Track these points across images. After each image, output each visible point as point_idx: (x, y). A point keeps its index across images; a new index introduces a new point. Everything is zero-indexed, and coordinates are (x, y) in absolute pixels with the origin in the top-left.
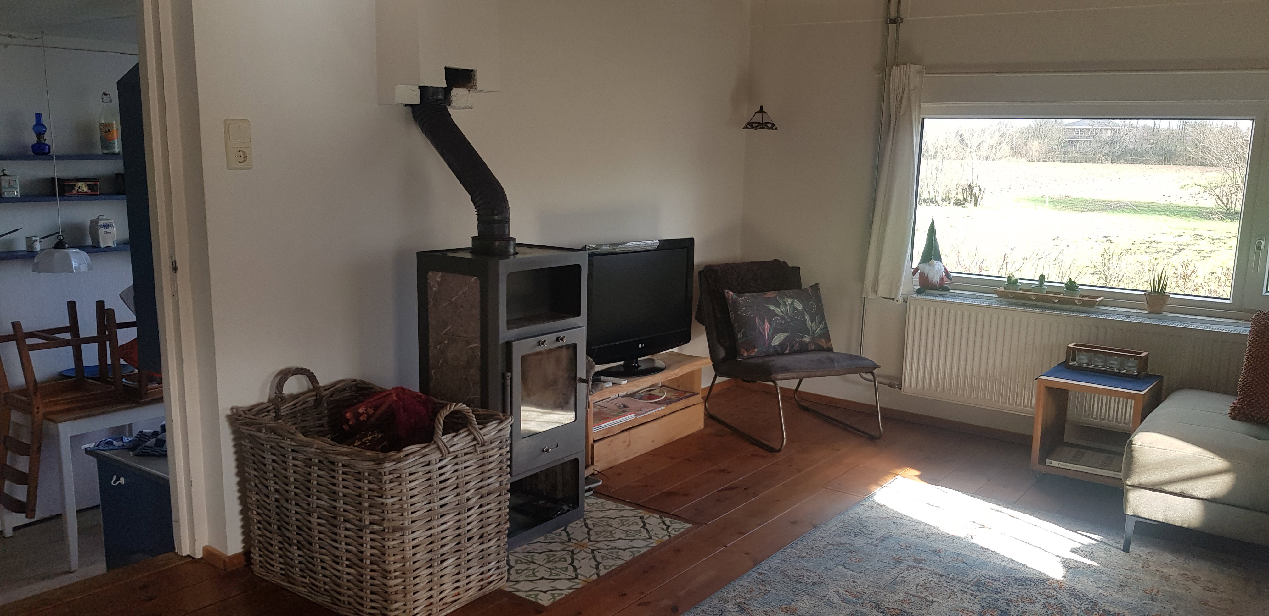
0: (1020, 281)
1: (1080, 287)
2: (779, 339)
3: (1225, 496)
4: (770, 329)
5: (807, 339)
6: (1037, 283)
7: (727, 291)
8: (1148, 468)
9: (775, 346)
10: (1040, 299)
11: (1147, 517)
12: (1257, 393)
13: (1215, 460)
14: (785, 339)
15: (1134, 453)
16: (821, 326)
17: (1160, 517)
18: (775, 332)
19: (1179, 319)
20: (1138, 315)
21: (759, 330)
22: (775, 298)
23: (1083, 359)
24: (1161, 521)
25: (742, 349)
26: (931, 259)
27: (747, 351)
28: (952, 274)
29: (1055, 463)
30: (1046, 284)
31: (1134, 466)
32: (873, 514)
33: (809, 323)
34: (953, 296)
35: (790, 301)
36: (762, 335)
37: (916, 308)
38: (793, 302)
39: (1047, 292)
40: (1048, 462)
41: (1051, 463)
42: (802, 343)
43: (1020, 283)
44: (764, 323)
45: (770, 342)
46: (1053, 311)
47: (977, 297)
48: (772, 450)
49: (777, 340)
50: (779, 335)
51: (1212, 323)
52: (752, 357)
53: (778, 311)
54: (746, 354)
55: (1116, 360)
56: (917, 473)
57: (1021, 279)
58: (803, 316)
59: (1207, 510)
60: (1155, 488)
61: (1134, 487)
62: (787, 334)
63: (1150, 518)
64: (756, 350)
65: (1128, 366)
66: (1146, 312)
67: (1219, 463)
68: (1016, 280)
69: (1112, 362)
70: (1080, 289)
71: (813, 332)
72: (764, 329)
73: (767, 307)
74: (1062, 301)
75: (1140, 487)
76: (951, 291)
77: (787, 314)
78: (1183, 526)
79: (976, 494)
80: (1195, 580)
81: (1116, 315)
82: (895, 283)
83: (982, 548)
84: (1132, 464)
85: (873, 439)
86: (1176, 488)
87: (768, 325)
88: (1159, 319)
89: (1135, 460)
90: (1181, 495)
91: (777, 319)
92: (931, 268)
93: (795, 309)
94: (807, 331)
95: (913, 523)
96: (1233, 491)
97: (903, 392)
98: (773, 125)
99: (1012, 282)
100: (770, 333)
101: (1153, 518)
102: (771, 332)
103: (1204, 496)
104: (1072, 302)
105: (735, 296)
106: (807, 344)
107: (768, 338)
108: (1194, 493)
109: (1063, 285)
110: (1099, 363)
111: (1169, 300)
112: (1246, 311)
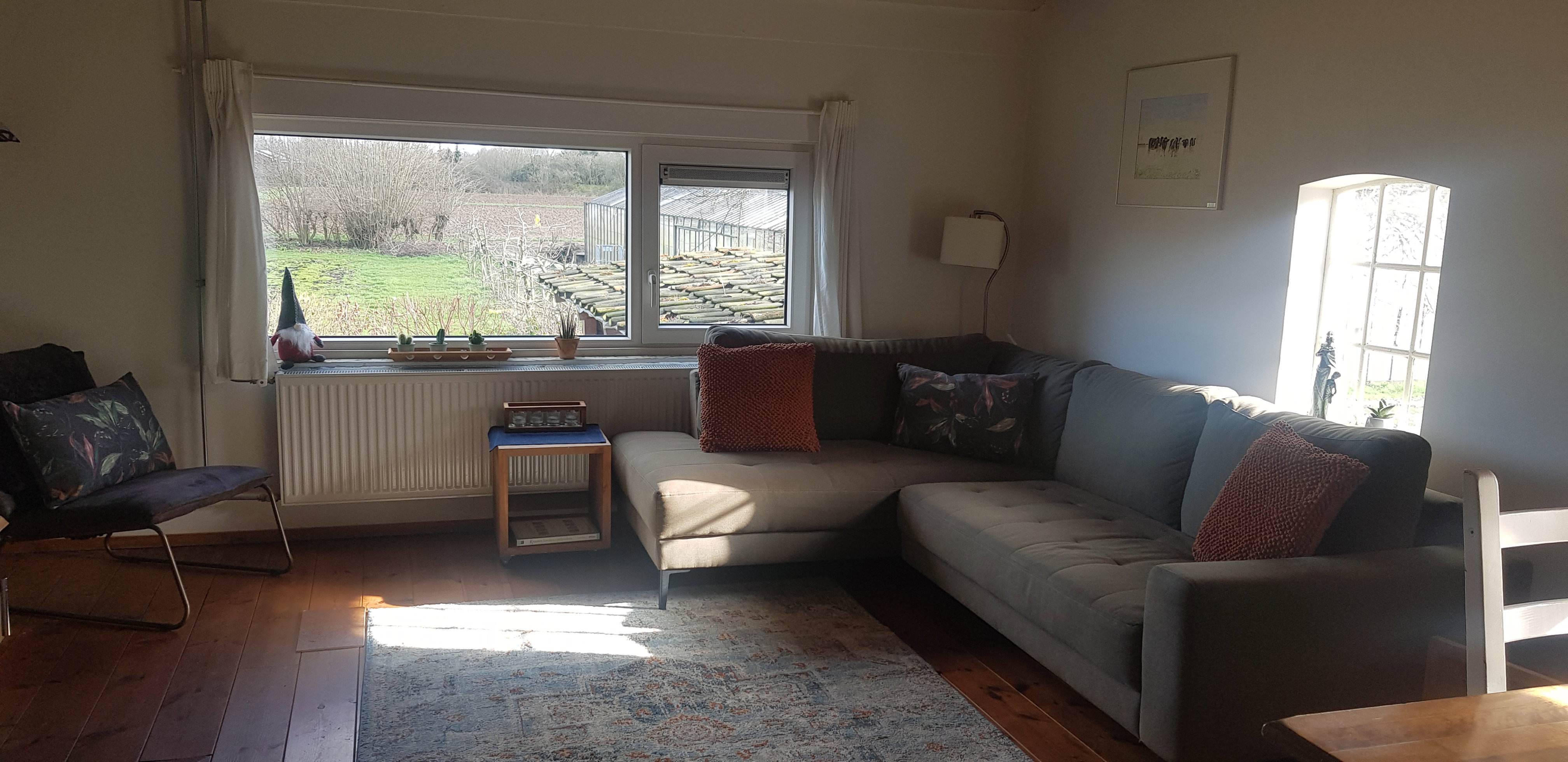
0: (414, 339)
1: (486, 339)
2: (109, 465)
3: (748, 526)
4: (94, 452)
5: (145, 457)
6: (435, 339)
7: (7, 403)
8: (681, 517)
9: (105, 475)
10: (445, 358)
11: (680, 567)
12: (725, 422)
13: (737, 494)
14: (118, 461)
15: (665, 505)
16: (158, 434)
17: (692, 564)
18: (103, 454)
19: (594, 362)
20: (553, 363)
21: (79, 455)
22: (86, 402)
23: (520, 421)
24: (693, 567)
25: (54, 491)
26: (295, 323)
27: (64, 492)
28: (322, 340)
29: (527, 542)
30: (446, 339)
31: (668, 518)
32: (401, 661)
33: (142, 432)
34: (331, 366)
35: (108, 404)
36: (85, 462)
37: (289, 389)
38: (112, 405)
39: (448, 349)
40: (519, 543)
41: (523, 543)
42: (141, 465)
43: (414, 342)
44: (83, 444)
45: (99, 471)
46: (466, 371)
47: (364, 365)
48: (165, 628)
49: (108, 464)
50: (108, 457)
51: (624, 362)
52: (77, 499)
53: (97, 421)
54: (63, 497)
55: (556, 415)
56: (379, 599)
57: (415, 337)
58: (134, 425)
59: (732, 544)
60: (688, 535)
61: (668, 539)
62: (119, 455)
63: (684, 567)
64: (81, 487)
65: (569, 419)
66: (559, 358)
67: (740, 495)
68: (410, 339)
69: (552, 417)
70: (486, 341)
71: (151, 444)
72: (85, 453)
73: (81, 419)
74: (472, 358)
75: (674, 538)
76: (326, 361)
77: (112, 425)
78: (714, 566)
79: (469, 599)
80: (738, 614)
81: (531, 365)
82: (257, 359)
83: (552, 653)
84: (664, 516)
85: (276, 574)
86: (706, 530)
87: (90, 446)
88: (574, 365)
89: (668, 512)
90: (711, 535)
91: (101, 434)
92: (299, 333)
93: (120, 415)
94: (142, 445)
95: (456, 655)
96: (755, 518)
97: (283, 504)
98: (12, 135)
99: (405, 342)
100: (96, 457)
101: (686, 567)
102: (97, 454)
103: (730, 531)
104: (483, 357)
105: (23, 409)
106: (147, 463)
107: (95, 464)
108: (722, 531)
109: (467, 339)
110: (538, 421)
111: (579, 344)
112: (647, 346)
